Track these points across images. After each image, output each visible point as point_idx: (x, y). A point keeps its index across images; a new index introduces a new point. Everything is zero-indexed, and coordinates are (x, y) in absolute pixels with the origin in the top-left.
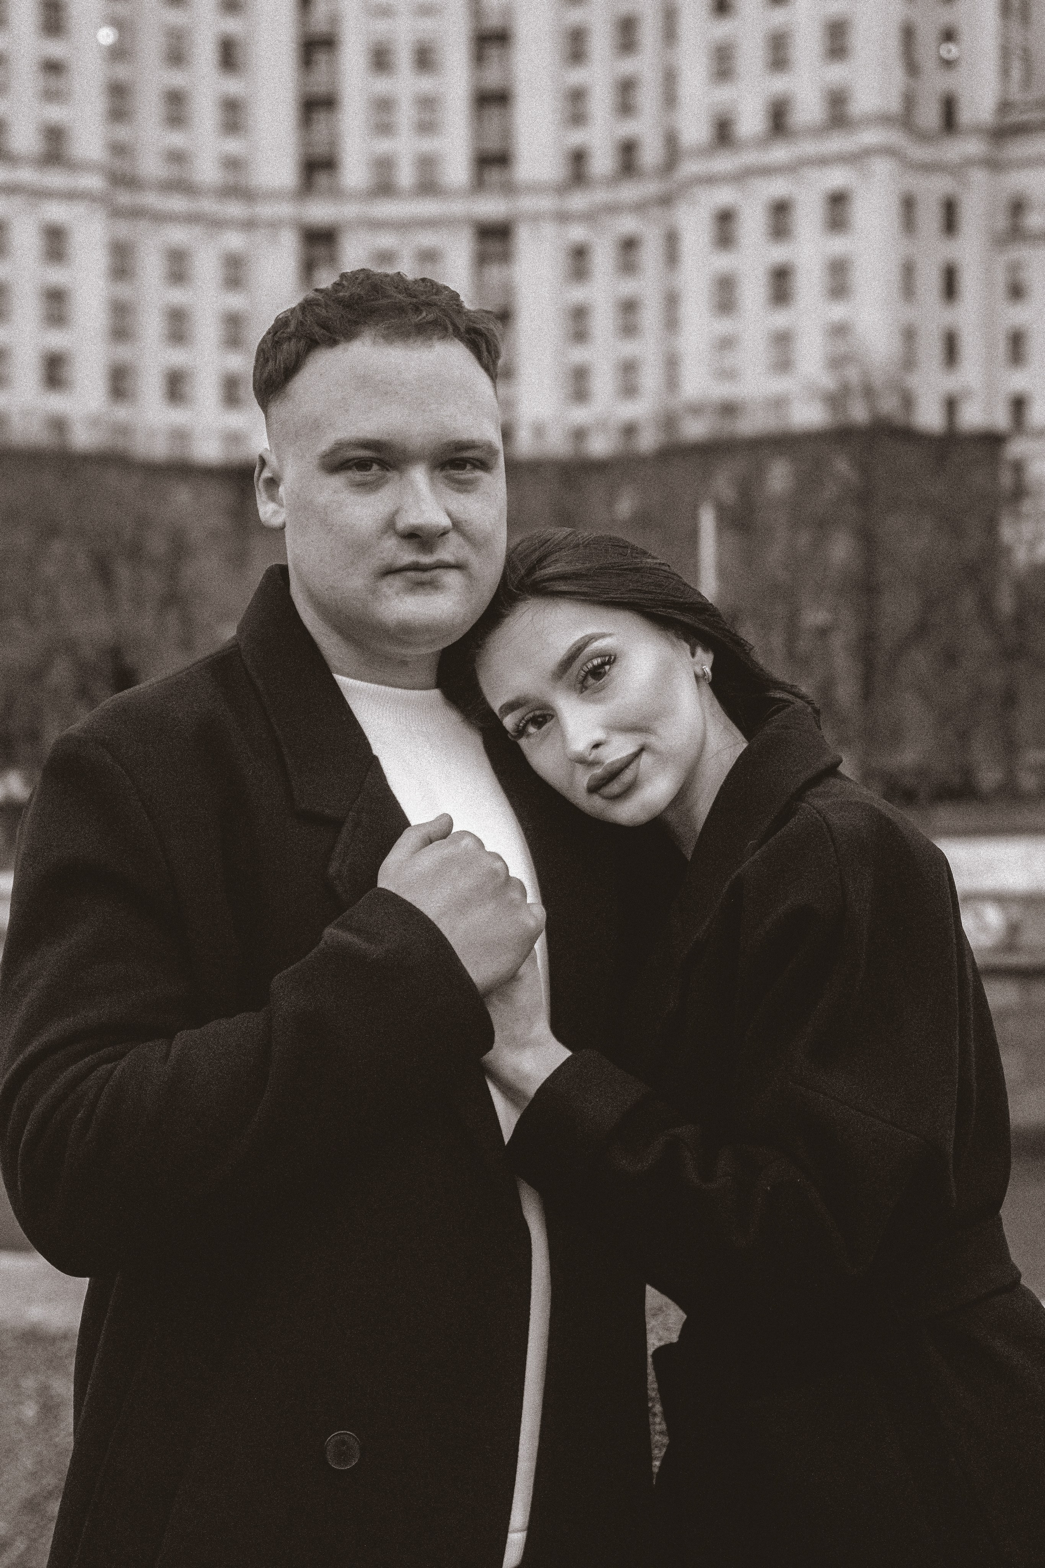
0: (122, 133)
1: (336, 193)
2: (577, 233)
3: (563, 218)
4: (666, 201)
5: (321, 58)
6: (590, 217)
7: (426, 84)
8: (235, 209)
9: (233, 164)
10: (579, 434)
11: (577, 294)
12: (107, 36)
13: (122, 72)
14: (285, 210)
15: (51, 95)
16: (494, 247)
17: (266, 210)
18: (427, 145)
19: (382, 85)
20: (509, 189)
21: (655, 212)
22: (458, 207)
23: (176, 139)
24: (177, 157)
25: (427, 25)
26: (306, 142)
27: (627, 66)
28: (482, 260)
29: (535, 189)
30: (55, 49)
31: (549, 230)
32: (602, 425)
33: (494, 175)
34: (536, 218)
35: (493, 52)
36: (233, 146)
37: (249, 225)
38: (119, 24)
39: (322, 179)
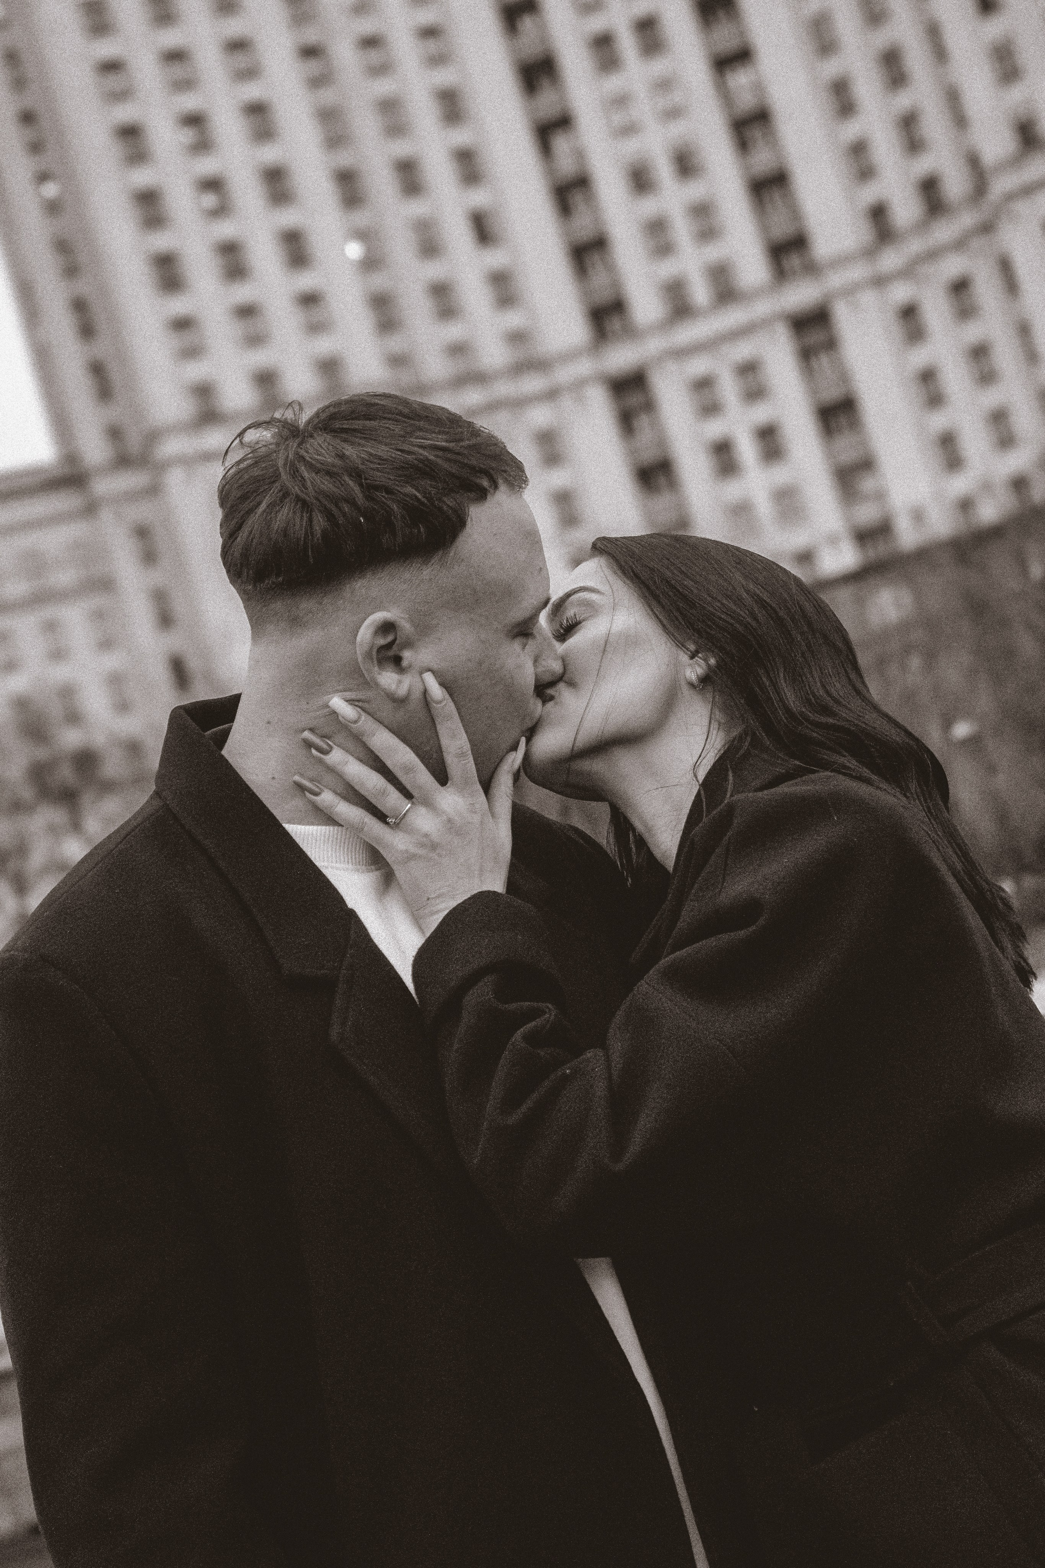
0: (396, 343)
1: (631, 332)
2: (901, 293)
3: (880, 282)
4: (987, 228)
5: (577, 199)
6: (908, 272)
7: (695, 191)
8: (532, 384)
9: (517, 338)
10: (966, 505)
11: (920, 357)
12: (354, 250)
13: (379, 281)
14: (584, 367)
15: (316, 328)
16: (815, 337)
17: (564, 374)
18: (713, 253)
19: (649, 206)
20: (812, 269)
21: (976, 243)
22: (762, 308)
23: (454, 331)
24: (458, 350)
25: (677, 130)
26: (585, 293)
27: (904, 100)
28: (806, 355)
29: (841, 261)
30: (306, 281)
31: (868, 298)
32: (987, 486)
33: (794, 261)
34: (850, 291)
35: (756, 133)
36: (514, 319)
37: (552, 395)
38: (363, 235)
39: (615, 324)
